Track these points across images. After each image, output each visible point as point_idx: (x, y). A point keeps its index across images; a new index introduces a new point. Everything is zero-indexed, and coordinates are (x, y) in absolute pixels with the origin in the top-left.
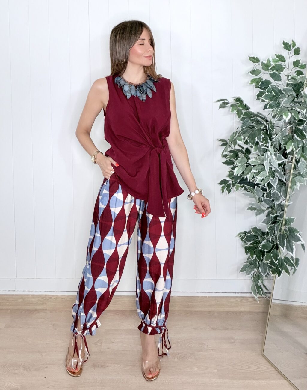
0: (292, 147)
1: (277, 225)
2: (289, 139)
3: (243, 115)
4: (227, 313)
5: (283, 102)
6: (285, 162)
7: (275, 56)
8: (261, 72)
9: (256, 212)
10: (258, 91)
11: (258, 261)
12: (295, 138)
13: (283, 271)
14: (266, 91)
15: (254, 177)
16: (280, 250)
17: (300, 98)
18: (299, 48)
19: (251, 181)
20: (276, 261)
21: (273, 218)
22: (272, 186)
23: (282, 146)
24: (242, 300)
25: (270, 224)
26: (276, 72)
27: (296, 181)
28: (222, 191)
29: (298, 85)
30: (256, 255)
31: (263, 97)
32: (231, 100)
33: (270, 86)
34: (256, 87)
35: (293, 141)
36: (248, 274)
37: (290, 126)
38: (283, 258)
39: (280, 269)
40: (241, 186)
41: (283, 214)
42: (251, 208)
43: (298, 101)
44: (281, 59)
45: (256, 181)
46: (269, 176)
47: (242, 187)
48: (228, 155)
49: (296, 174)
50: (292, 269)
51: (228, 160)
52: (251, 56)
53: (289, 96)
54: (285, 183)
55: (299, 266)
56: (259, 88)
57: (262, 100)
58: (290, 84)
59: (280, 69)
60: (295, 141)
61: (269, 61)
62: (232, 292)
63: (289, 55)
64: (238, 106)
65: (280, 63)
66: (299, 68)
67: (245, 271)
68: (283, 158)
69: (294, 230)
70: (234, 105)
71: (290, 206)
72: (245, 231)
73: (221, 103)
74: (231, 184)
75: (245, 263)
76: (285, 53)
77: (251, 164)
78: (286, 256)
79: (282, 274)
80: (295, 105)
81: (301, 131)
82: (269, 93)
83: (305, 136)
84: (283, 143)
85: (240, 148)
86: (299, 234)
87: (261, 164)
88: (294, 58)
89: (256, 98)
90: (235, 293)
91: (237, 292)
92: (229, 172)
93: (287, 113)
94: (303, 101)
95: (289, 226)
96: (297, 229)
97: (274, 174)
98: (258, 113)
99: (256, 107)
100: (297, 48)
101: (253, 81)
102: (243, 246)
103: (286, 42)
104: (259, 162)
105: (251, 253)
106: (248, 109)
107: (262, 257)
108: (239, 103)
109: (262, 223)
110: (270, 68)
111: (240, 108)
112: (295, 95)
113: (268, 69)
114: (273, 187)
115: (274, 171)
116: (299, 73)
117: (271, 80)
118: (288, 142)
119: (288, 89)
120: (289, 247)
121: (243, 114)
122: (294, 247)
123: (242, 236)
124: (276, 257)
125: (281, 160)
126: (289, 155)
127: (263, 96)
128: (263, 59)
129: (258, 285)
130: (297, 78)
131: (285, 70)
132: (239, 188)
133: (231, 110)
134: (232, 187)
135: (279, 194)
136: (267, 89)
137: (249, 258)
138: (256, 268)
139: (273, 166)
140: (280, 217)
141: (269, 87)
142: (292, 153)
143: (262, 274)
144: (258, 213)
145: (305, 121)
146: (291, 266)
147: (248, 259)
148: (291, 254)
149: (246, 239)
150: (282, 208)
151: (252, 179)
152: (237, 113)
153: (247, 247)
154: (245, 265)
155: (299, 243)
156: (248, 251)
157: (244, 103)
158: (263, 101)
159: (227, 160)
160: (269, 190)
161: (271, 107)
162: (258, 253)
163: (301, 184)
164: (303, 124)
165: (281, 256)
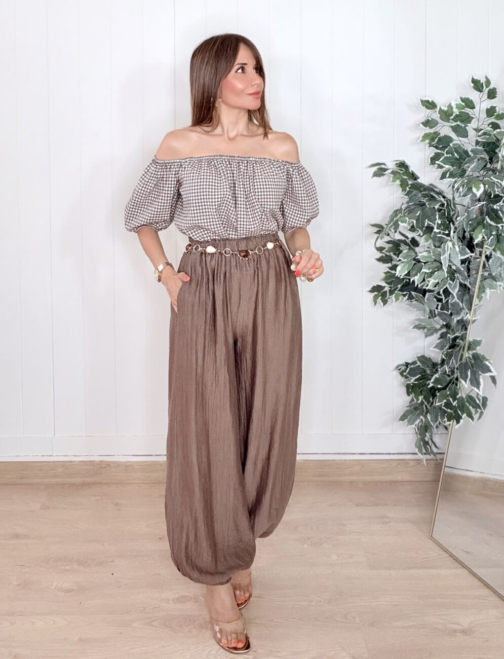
0: (482, 235)
1: (456, 350)
2: (478, 224)
3: (410, 188)
4: (377, 483)
5: (469, 170)
6: (470, 257)
7: (460, 100)
8: (436, 123)
9: (426, 333)
10: (432, 152)
11: (426, 406)
12: (487, 222)
13: (464, 416)
14: (445, 153)
15: (424, 280)
16: (461, 386)
17: (495, 163)
18: (494, 89)
19: (419, 286)
20: (454, 401)
21: (451, 340)
22: (450, 293)
23: (467, 234)
24: (400, 464)
25: (447, 349)
26: (461, 124)
27: (486, 286)
28: (374, 302)
29: (494, 143)
30: (423, 397)
31: (441, 162)
32: (391, 166)
33: (451, 144)
34: (429, 146)
35: (483, 227)
36: (412, 424)
37: (479, 205)
38: (464, 396)
39: (459, 412)
40: (402, 294)
41: (466, 334)
42: (419, 326)
43: (491, 167)
44: (469, 104)
45: (427, 286)
46: (447, 278)
47: (405, 295)
48: (385, 248)
49: (485, 276)
50: (476, 412)
51: (384, 255)
52: (424, 99)
53: (479, 160)
54: (469, 289)
55: (487, 407)
56: (434, 147)
57: (439, 165)
58: (480, 142)
59: (467, 119)
60: (486, 226)
61: (450, 106)
62: (385, 453)
63: (480, 99)
64: (402, 174)
65: (468, 110)
66: (494, 118)
67: (406, 420)
68: (469, 252)
69: (481, 358)
70: (396, 171)
71: (476, 322)
72: (406, 363)
73: (375, 169)
74: (388, 292)
75: (407, 407)
76: (474, 96)
77: (421, 260)
78: (470, 394)
79: (461, 421)
80: (487, 173)
81: (496, 211)
82: (451, 155)
83: (501, 219)
84: (469, 229)
85: (403, 238)
86: (489, 362)
87: (435, 260)
88: (488, 104)
89: (430, 162)
90: (390, 454)
91: (392, 452)
92: (386, 273)
93: (479, 184)
94: (498, 168)
95: (474, 351)
96: (485, 356)
97: (453, 274)
98: (431, 185)
99: (428, 176)
100: (492, 88)
101: (426, 136)
102: (403, 383)
103: (477, 79)
104: (433, 257)
105: (415, 394)
106: (416, 179)
107: (433, 399)
108: (403, 169)
109: (434, 347)
110: (452, 117)
111: (405, 177)
112: (487, 158)
113: (449, 120)
114: (451, 295)
115: (454, 271)
116: (495, 126)
117: (453, 135)
118: (476, 228)
119: (478, 149)
120: (474, 379)
121: (410, 186)
122: (481, 380)
123: (402, 369)
124: (454, 395)
125: (465, 255)
126: (477, 247)
127: (441, 159)
128: (442, 104)
129: (425, 440)
130: (492, 134)
131: (473, 120)
132: (400, 298)
133: (391, 180)
134: (389, 295)
135: (461, 304)
136: (447, 149)
137: (412, 400)
138: (422, 415)
139: (453, 263)
140: (460, 339)
141: (449, 145)
142: (481, 245)
143: (431, 423)
144: (428, 334)
145: (502, 197)
146: (477, 408)
147: (410, 403)
148: (477, 391)
149: (408, 373)
150: (464, 325)
151: (421, 283)
152: (401, 185)
153: (409, 384)
154: (407, 411)
155: (489, 374)
156: (410, 390)
157: (410, 170)
158: (440, 167)
159: (382, 256)
160: (445, 299)
161: (452, 175)
162: (426, 393)
163: (492, 290)
164: (500, 202)
165: (461, 394)
